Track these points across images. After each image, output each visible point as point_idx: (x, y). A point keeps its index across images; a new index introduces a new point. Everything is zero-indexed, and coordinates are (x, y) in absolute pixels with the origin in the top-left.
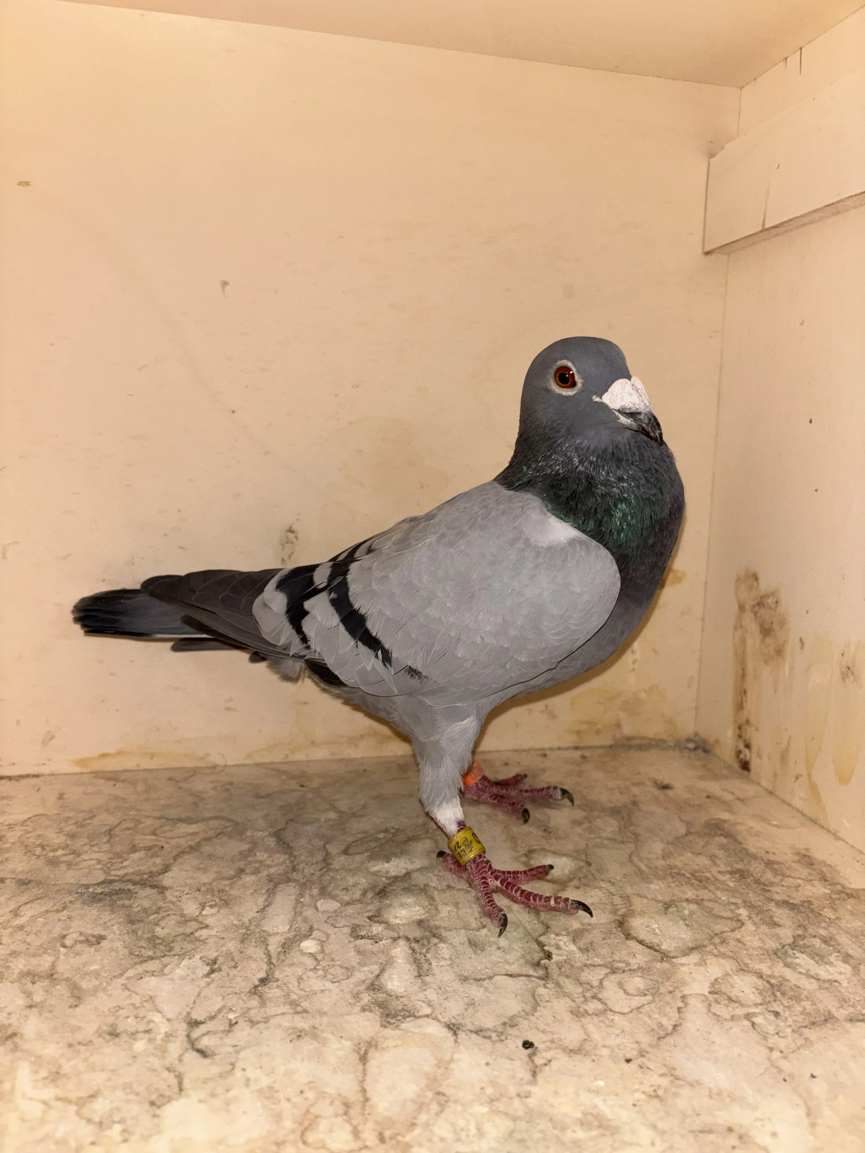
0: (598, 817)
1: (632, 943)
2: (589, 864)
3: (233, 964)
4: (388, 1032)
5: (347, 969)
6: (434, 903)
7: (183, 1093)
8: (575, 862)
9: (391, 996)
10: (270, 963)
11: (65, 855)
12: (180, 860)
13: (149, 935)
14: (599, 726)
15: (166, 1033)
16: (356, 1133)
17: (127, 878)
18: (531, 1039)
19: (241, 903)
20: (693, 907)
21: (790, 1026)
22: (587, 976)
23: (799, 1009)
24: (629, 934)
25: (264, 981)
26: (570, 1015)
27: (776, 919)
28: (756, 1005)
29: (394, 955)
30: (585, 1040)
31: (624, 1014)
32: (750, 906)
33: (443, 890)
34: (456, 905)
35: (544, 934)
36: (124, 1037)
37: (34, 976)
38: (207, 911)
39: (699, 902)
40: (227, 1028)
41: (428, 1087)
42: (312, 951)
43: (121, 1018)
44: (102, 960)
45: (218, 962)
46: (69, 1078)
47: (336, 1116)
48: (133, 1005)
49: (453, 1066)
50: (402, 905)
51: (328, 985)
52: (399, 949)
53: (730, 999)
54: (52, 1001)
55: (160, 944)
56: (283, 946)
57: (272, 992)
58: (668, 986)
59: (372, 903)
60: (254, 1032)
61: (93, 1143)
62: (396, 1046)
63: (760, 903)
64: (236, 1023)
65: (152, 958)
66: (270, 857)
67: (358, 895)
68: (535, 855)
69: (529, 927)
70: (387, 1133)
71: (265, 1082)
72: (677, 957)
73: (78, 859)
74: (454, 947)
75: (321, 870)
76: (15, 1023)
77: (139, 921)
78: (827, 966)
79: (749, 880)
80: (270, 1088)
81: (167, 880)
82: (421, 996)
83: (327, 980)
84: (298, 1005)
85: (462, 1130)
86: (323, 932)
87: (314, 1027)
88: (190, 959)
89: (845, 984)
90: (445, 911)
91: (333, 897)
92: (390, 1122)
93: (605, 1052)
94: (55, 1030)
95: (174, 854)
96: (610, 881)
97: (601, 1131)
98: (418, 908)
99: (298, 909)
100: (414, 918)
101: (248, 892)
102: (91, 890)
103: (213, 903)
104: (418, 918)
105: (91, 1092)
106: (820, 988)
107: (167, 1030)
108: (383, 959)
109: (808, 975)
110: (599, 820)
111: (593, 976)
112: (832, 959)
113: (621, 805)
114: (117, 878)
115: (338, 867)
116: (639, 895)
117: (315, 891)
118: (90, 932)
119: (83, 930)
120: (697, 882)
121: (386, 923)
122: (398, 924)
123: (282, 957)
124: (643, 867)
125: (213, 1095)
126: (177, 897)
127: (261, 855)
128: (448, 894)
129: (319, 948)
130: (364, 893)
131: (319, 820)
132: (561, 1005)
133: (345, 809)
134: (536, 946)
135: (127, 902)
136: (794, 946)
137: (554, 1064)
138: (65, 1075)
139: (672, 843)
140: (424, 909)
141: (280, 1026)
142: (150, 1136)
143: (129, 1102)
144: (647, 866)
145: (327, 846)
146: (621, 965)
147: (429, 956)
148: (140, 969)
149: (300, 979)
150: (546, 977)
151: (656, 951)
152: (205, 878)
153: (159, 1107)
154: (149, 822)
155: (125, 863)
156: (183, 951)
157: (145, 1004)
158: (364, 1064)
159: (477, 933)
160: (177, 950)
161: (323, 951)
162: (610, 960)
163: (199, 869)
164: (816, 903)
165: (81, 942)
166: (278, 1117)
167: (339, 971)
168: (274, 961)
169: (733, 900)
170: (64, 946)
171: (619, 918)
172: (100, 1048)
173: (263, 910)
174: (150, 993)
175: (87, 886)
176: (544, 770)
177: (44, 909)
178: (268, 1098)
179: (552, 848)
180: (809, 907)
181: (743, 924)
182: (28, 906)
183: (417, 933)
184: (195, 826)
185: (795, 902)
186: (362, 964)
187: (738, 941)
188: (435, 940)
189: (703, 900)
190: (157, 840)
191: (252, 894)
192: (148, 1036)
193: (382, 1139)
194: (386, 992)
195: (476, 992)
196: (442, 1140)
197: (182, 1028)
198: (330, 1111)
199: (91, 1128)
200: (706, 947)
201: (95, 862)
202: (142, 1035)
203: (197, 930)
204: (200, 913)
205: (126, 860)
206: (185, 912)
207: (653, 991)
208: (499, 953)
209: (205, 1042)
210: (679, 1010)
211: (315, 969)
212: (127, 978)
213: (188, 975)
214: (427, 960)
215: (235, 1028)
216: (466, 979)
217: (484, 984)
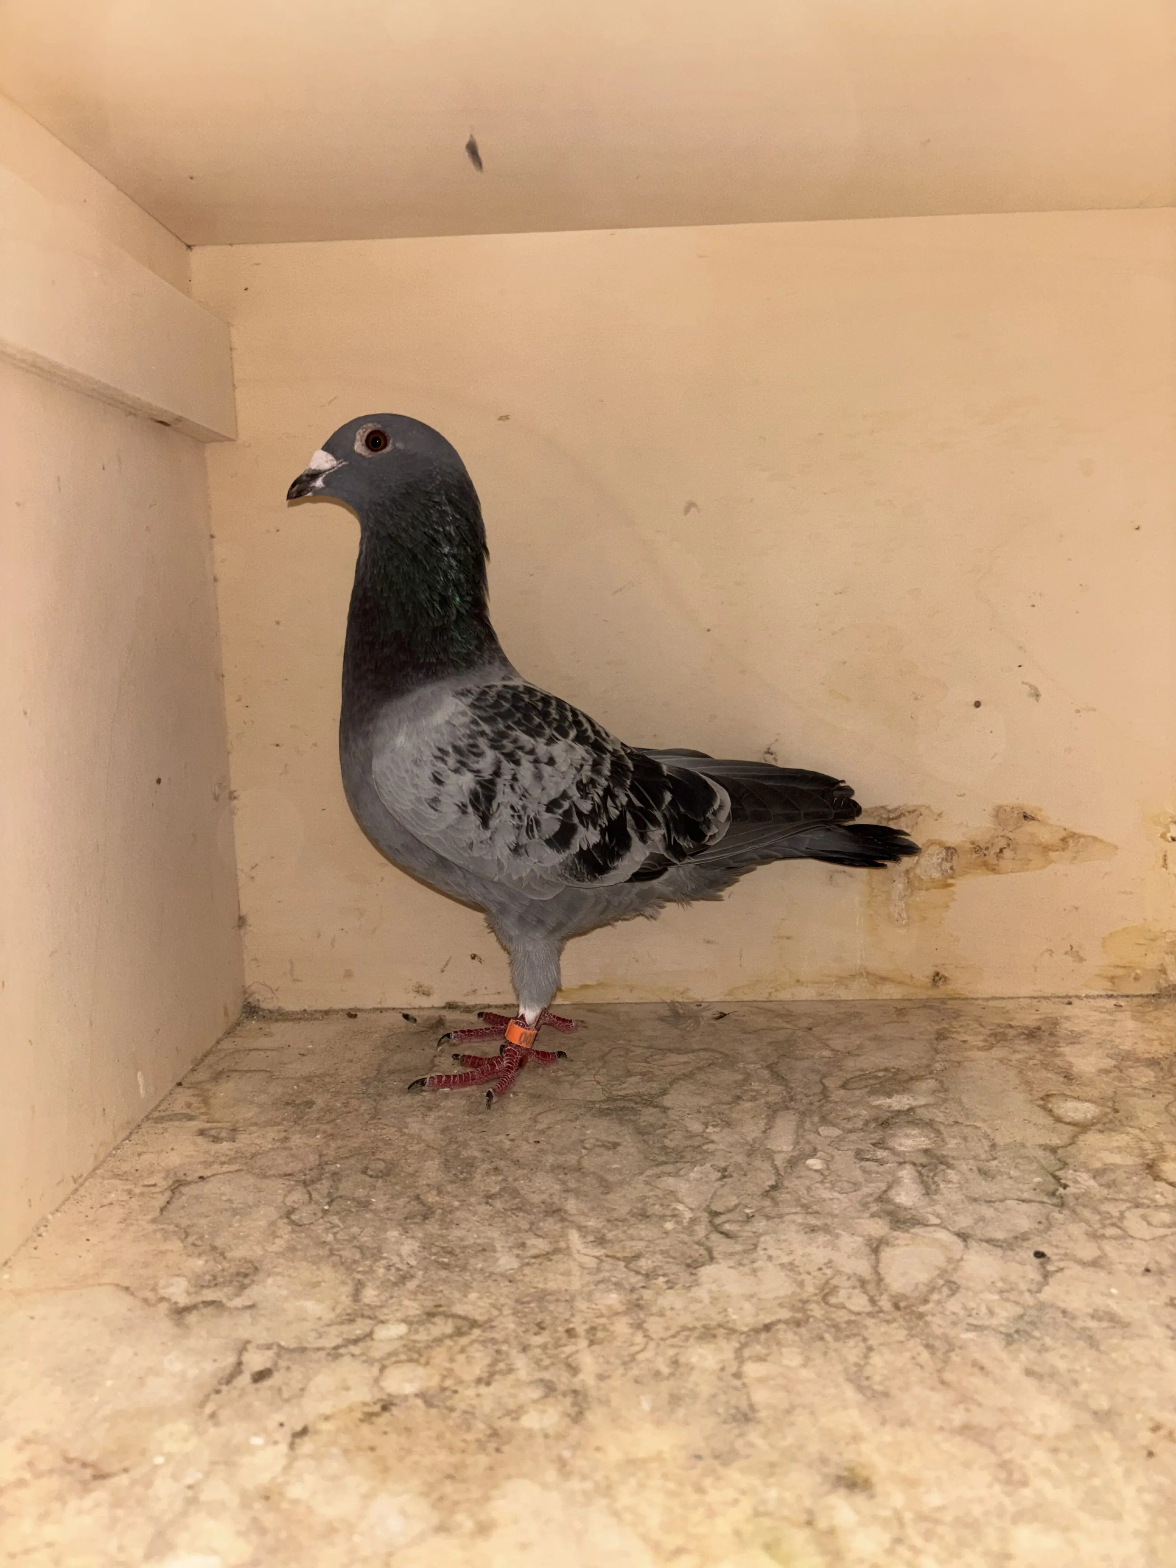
0: (1132, 1067)
1: (1161, 1184)
2: (1116, 1111)
3: (743, 1173)
4: (899, 1234)
5: (855, 1184)
6: (940, 1136)
7: (714, 1261)
8: (1100, 1108)
9: (899, 1207)
10: (778, 1174)
12: (675, 1086)
13: (660, 1145)
14: (1139, 971)
15: (691, 1218)
16: (873, 1301)
17: (628, 1097)
18: (1042, 1249)
19: (742, 1126)
22: (1107, 1207)
24: (1158, 1176)
25: (774, 1188)
26: (1085, 1237)
29: (900, 1176)
30: (1099, 1257)
31: (1145, 1241)
33: (951, 1126)
34: (965, 1139)
35: (1060, 1169)
36: (654, 1219)
37: (564, 1168)
38: (710, 1129)
40: (745, 1219)
41: (940, 1276)
42: (819, 1167)
43: (648, 1205)
44: (621, 1161)
45: (729, 1170)
46: (613, 1243)
47: (854, 1288)
48: (657, 1196)
49: (962, 1263)
50: (907, 1136)
51: (836, 1195)
52: (906, 1172)
54: (585, 1188)
55: (671, 1152)
56: (789, 1161)
57: (782, 1196)
59: (875, 1132)
60: (770, 1223)
61: (644, 1287)
62: (907, 1245)
64: (753, 1216)
65: (666, 1163)
66: (766, 1087)
67: (860, 1124)
68: (1054, 1100)
69: (1044, 1162)
70: (902, 1304)
71: (785, 1259)
74: (963, 1174)
75: (820, 1101)
76: (557, 1202)
77: (648, 1134)
80: (791, 1264)
81: (667, 1101)
82: (929, 1209)
83: (835, 1191)
84: (809, 1208)
85: (973, 1309)
86: (828, 1154)
87: (826, 1224)
88: (702, 1165)
90: (952, 1143)
91: (834, 1125)
92: (905, 1297)
93: (1121, 1267)
94: (593, 1209)
95: (669, 1080)
97: (1112, 1324)
98: (923, 1139)
99: (800, 1134)
100: (919, 1147)
101: (748, 1116)
102: (597, 1106)
103: (715, 1123)
104: (924, 1147)
105: (633, 1254)
107: (691, 1216)
108: (890, 1178)
110: (1132, 1070)
111: (1113, 1209)
113: (1161, 1056)
114: (618, 1098)
115: (837, 1100)
116: (1173, 1143)
117: (816, 1119)
118: (605, 1139)
119: (598, 1137)
121: (892, 1150)
122: (904, 1151)
123: (789, 1170)
125: (740, 1264)
126: (679, 1116)
127: (756, 1085)
128: (955, 1129)
129: (825, 1166)
130: (867, 1123)
131: (813, 1057)
132: (1077, 1230)
133: (840, 1048)
134: (1052, 1180)
135: (633, 1118)
137: (1067, 1272)
138: (609, 1241)
140: (930, 1139)
141: (794, 1222)
142: (690, 1287)
143: (668, 1263)
145: (824, 1081)
146: (1145, 1201)
147: (936, 1179)
148: (658, 1170)
149: (809, 1189)
150: (1062, 1205)
152: (704, 1103)
153: (695, 1268)
154: (639, 1051)
155: (624, 1085)
156: (694, 1159)
157: (667, 1196)
158: (877, 1255)
159: (986, 1163)
160: (688, 1157)
161: (828, 1169)
162: (1134, 1196)
163: (696, 1094)
165: (599, 1146)
166: (801, 1284)
167: (846, 1185)
168: (782, 1173)
170: (585, 1148)
171: (1148, 1162)
172: (635, 1224)
173: (764, 1132)
174: (670, 1189)
175: (593, 1102)
176: (1067, 1018)
177: (558, 1118)
178: (790, 1270)
179: (1075, 1094)
182: (544, 1115)
183: (923, 1160)
184: (686, 1055)
186: (868, 1181)
188: (943, 1167)
191: (752, 1118)
192: (674, 1219)
193: (897, 1307)
194: (895, 1204)
195: (988, 1212)
196: (954, 1313)
197: (705, 1216)
198: (848, 1284)
199: (641, 1277)
201: (594, 1083)
202: (669, 1218)
203: (704, 1144)
204: (704, 1131)
205: (625, 1083)
206: (690, 1129)
208: (1010, 1182)
209: (727, 1227)
211: (822, 1182)
212: (647, 1176)
213: (702, 1178)
214: (935, 1183)
215: (753, 1219)
216: (975, 1200)
217: (996, 1205)
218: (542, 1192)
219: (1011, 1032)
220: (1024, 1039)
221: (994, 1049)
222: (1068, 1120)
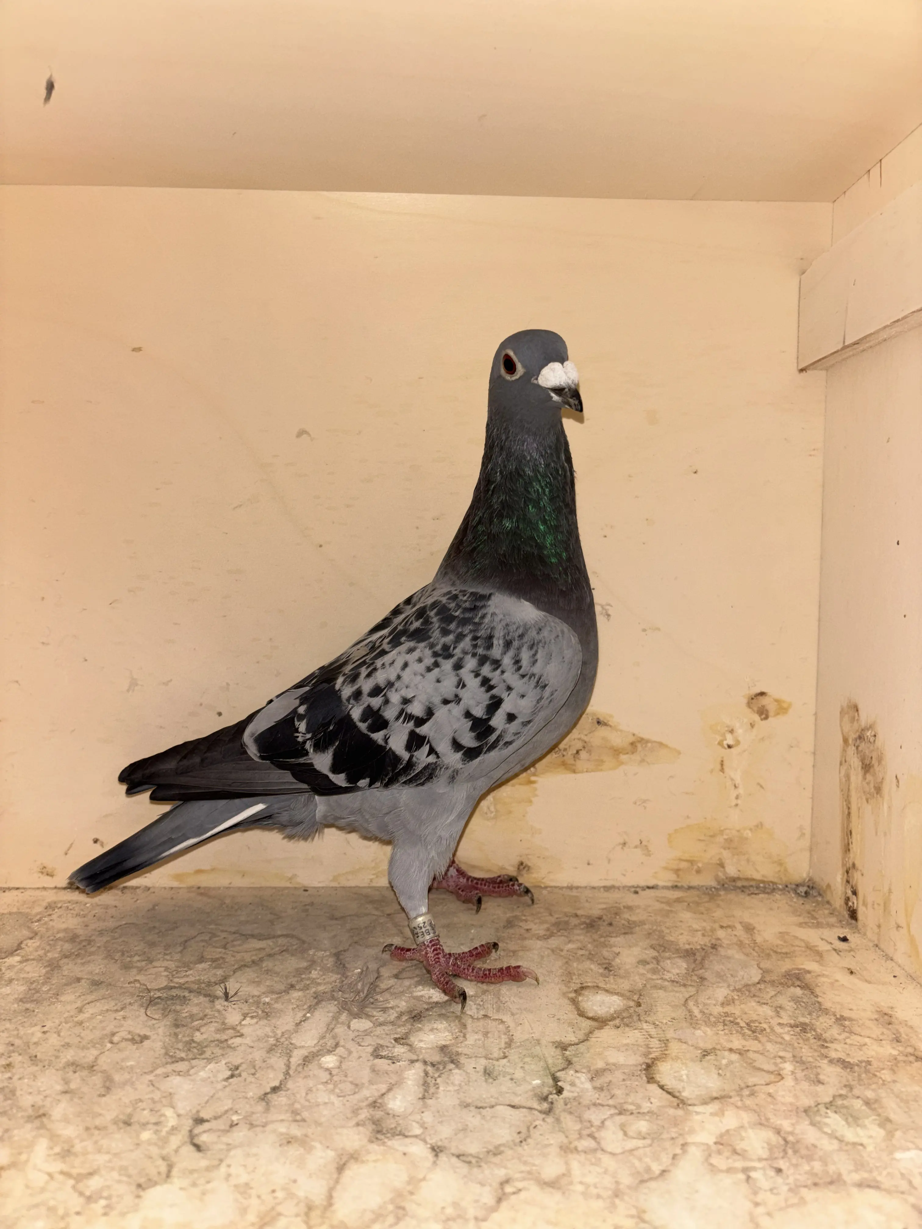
0: (669, 958)
1: (653, 1087)
2: (639, 1005)
3: (253, 1071)
4: (374, 1147)
5: (357, 1085)
6: (464, 1031)
7: (169, 1180)
8: (625, 1002)
9: (388, 1114)
10: (287, 1074)
11: (138, 961)
12: (238, 974)
13: (188, 1039)
14: (700, 865)
15: (173, 1126)
17: (186, 985)
19: (279, 1017)
20: (735, 1057)
21: (788, 1184)
22: (591, 1114)
23: (807, 1168)
24: (653, 1078)
25: (275, 1090)
26: (558, 1150)
27: (821, 1077)
28: (760, 1160)
29: (406, 1076)
30: (563, 1174)
31: (614, 1154)
32: (798, 1060)
33: (478, 1019)
34: (486, 1034)
35: (563, 1069)
36: (136, 1127)
37: (77, 1066)
38: (246, 1021)
39: (741, 1053)
40: (227, 1128)
41: (392, 1201)
42: (331, 1065)
43: (138, 1110)
44: (139, 1057)
45: (240, 1068)
46: (77, 1156)
47: (297, 1215)
48: (152, 1099)
49: (423, 1184)
50: (432, 1030)
51: (333, 1098)
52: (413, 1071)
53: (735, 1152)
54: (85, 1089)
55: (194, 1047)
56: (305, 1059)
57: (280, 1099)
58: (674, 1131)
59: (403, 1026)
60: (251, 1134)
61: (78, 1213)
62: (375, 1161)
63: (811, 1059)
64: (237, 1124)
65: (182, 1059)
66: (323, 975)
67: (393, 1017)
68: (586, 992)
69: (550, 1062)
71: (244, 1178)
72: (694, 1105)
73: (150, 966)
74: (467, 1074)
76: (48, 1105)
77: (183, 1026)
78: (858, 1129)
79: (809, 1035)
80: (247, 1184)
81: (221, 990)
82: (418, 1117)
83: (334, 1094)
84: (299, 1114)
86: (347, 1049)
87: (306, 1136)
88: (217, 1063)
89: (870, 1148)
90: (472, 1038)
91: (369, 1018)
93: (579, 1188)
94: (79, 1114)
95: (236, 966)
96: (654, 1024)
98: (447, 1034)
99: (331, 1026)
100: (439, 1043)
101: (291, 1007)
102: (151, 994)
103: (255, 1014)
104: (444, 1043)
105: (90, 1171)
106: (840, 1150)
107: (174, 1124)
108: (394, 1079)
109: (833, 1136)
110: (668, 962)
111: (597, 1116)
112: (867, 1122)
113: (699, 947)
114: (177, 985)
115: (385, 989)
116: (680, 1040)
117: (354, 1011)
118: (138, 1031)
119: (132, 1029)
120: (750, 1033)
121: (410, 1046)
122: (421, 1048)
123: (300, 1069)
124: (696, 1012)
125: (194, 1185)
126: (224, 1006)
127: (314, 974)
128: (482, 1023)
129: (338, 1064)
130: (400, 1016)
134: (550, 1082)
135: (178, 1008)
136: (829, 1105)
137: (523, 1195)
138: (74, 1154)
139: (739, 990)
140: (452, 1035)
141: (274, 1131)
142: (127, 1213)
143: (120, 1182)
144: (701, 1012)
145: (381, 969)
146: (631, 1107)
147: (439, 1080)
148: (169, 1068)
149: (309, 1091)
150: (548, 1112)
151: (674, 1096)
152: (256, 992)
153: (144, 1189)
154: (223, 936)
155: (191, 972)
156: (213, 1056)
157: (163, 1100)
158: (339, 1174)
159: (495, 1063)
160: (208, 1054)
161: (339, 1067)
162: (622, 1101)
163: (254, 982)
164: (875, 1064)
165: (127, 1040)
166: (244, 1211)
167: (348, 1087)
168: (291, 1072)
169: (781, 1054)
170: (111, 1042)
171: (647, 1061)
172: (112, 1133)
173: (298, 1024)
174: (171, 1090)
175: (149, 991)
176: (630, 908)
177: (106, 1007)
178: (241, 1193)
179: (608, 987)
180: (865, 1067)
181: (783, 1078)
182: (93, 1004)
183: (436, 1057)
184: (265, 942)
185: (851, 1061)
186: (371, 1082)
187: (770, 1095)
188: (452, 1066)
189: (748, 1051)
190: (225, 953)
191: (293, 1009)
192: (155, 1127)
194: (385, 1110)
195: (472, 1119)
197: (188, 1123)
198: (293, 1211)
199: (82, 1200)
200: (730, 1097)
201: (162, 969)
202: (151, 1126)
203: (231, 1038)
204: (240, 1023)
205: (191, 969)
206: (226, 1021)
207: (654, 1137)
208: (510, 1084)
209: (204, 1139)
210: (675, 1157)
211: (326, 1082)
212: (156, 1076)
213: (209, 1078)
214: (436, 1084)
215: (234, 1129)
216: (467, 1106)
217: (484, 1112)
218: (39, 1092)
219: (574, 921)
220: (582, 929)
221: (553, 938)
222: (590, 1015)
